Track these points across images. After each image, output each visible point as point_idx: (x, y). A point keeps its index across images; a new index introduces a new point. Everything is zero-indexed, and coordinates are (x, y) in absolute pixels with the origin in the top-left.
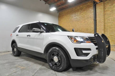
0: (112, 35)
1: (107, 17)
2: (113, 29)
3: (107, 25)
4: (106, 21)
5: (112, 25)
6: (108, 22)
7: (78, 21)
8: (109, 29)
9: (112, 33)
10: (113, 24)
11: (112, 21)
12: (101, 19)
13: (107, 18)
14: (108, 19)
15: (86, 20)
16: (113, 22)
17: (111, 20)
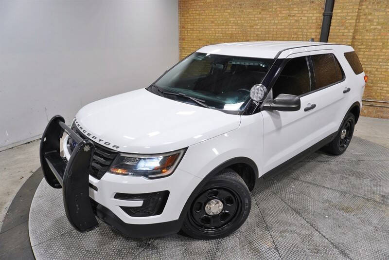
0: (369, 69)
1: (367, 11)
2: (375, 52)
3: (360, 37)
4: (362, 24)
5: (376, 40)
6: (367, 28)
7: (262, 10)
8: (365, 52)
9: (371, 65)
10: (379, 37)
11: (379, 27)
12: (347, 12)
13: (365, 15)
14: (370, 17)
15: (295, 11)
16: (381, 30)
17: (378, 24)
